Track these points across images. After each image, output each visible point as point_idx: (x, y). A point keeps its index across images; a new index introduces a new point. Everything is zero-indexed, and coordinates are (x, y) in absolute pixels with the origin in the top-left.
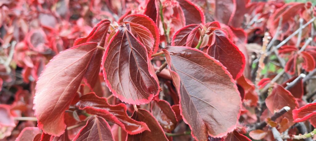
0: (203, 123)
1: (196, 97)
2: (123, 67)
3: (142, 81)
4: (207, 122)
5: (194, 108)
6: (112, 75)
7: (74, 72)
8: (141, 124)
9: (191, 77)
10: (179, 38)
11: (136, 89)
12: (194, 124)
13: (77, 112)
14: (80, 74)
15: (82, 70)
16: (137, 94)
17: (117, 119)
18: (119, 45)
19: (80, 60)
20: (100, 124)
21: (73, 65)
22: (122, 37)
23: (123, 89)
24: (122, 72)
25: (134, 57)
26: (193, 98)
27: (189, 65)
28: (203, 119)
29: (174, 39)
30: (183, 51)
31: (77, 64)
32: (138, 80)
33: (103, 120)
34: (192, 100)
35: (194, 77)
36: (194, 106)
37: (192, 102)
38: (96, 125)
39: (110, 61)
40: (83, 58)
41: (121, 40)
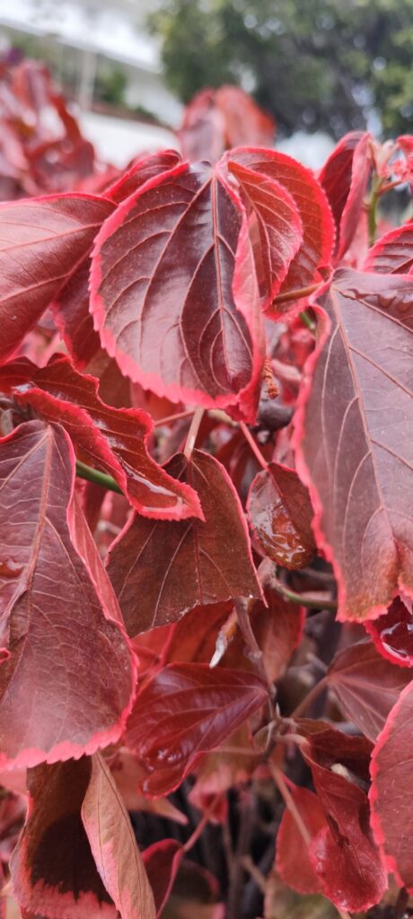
0: (390, 545)
1: (390, 449)
2: (170, 284)
3: (219, 348)
4: (406, 542)
5: (375, 482)
6: (123, 290)
8: (184, 493)
9: (395, 382)
10: (394, 257)
12: (353, 531)
16: (183, 367)
17: (116, 460)
19: (51, 239)
20: (54, 450)
21: (26, 249)
22: (194, 194)
23: (141, 342)
24: (159, 297)
25: (217, 266)
26: (380, 450)
27: (400, 339)
28: (393, 528)
30: (393, 288)
31: (38, 249)
32: (205, 345)
33: (64, 437)
34: (374, 456)
35: (407, 384)
36: (374, 479)
37: (374, 461)
40: (61, 236)
41: (188, 200)
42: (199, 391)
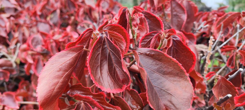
0: (164, 107)
1: (158, 87)
2: (103, 64)
3: (117, 75)
4: (167, 106)
5: (157, 95)
6: (95, 70)
7: (66, 68)
8: (117, 108)
9: (154, 72)
10: (145, 42)
11: (113, 81)
12: (158, 108)
13: (68, 98)
14: (70, 69)
15: (72, 67)
16: (114, 85)
17: (98, 104)
18: (100, 47)
19: (71, 59)
20: (85, 108)
21: (66, 63)
22: (102, 42)
23: (103, 81)
24: (102, 68)
25: (111, 56)
26: (156, 88)
27: (153, 62)
28: (164, 104)
29: (141, 42)
30: (148, 51)
31: (68, 62)
32: (114, 74)
33: (88, 105)
34: (156, 89)
35: (157, 71)
36: (157, 94)
37: (156, 91)
38: (83, 109)
39: (93, 60)
40: (73, 57)
41: (101, 44)
42: (119, 89)
